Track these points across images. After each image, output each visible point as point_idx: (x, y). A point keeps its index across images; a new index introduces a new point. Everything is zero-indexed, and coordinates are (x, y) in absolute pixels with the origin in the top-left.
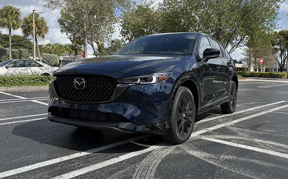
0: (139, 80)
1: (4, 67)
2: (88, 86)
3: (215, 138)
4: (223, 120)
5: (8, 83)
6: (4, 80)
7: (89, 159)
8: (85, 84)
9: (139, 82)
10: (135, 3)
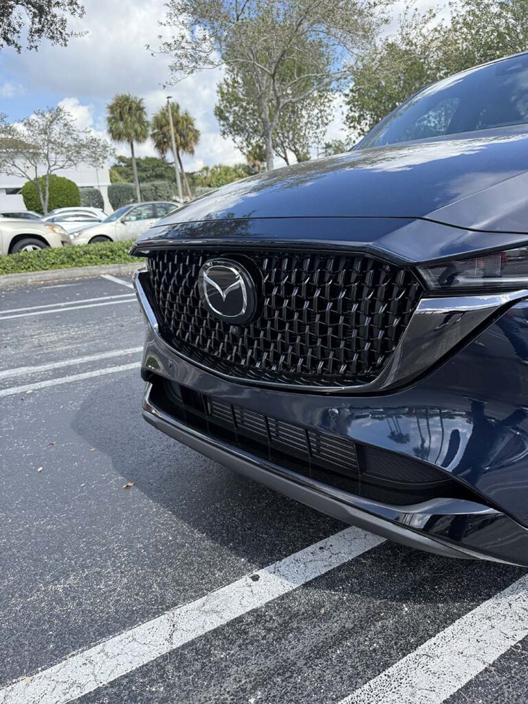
1: (119, 220)
2: (260, 305)
5: (120, 256)
10: (386, 21)
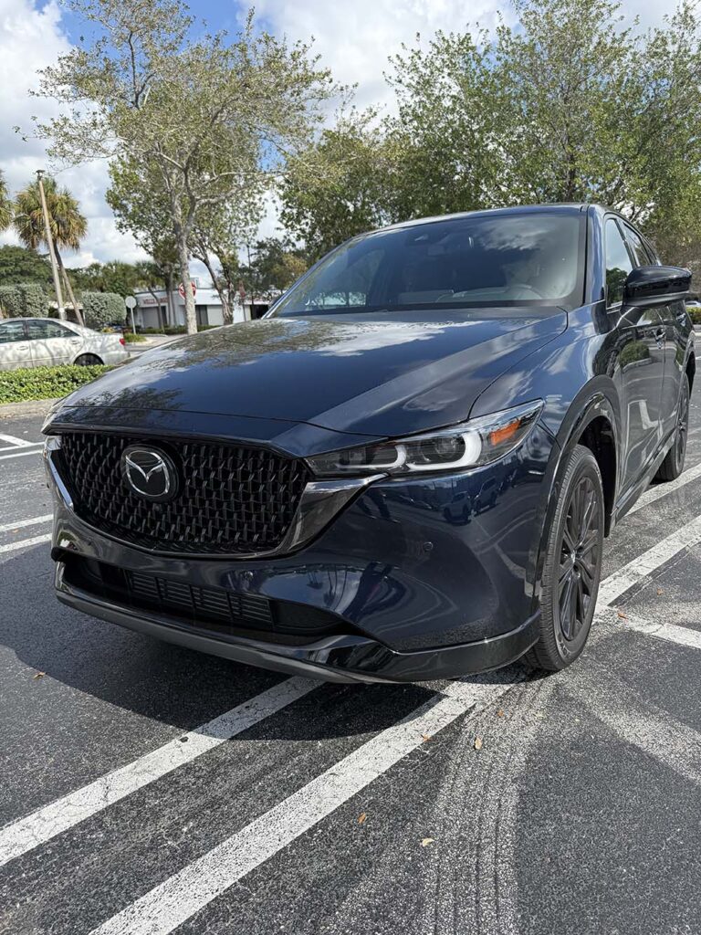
0: (402, 456)
2: (182, 484)
3: (681, 624)
9: (404, 465)
10: (320, 118)
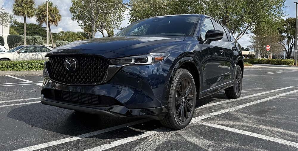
0: (133, 61)
1: (16, 52)
2: (79, 67)
3: (218, 124)
4: (227, 105)
5: (17, 67)
6: (13, 65)
7: (79, 145)
8: (76, 64)
9: (134, 63)
